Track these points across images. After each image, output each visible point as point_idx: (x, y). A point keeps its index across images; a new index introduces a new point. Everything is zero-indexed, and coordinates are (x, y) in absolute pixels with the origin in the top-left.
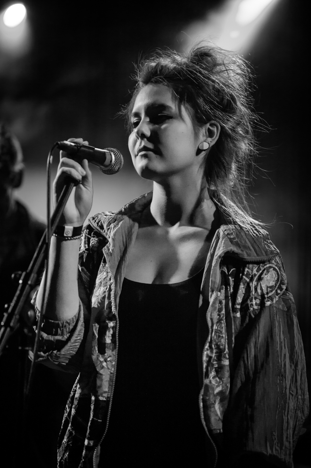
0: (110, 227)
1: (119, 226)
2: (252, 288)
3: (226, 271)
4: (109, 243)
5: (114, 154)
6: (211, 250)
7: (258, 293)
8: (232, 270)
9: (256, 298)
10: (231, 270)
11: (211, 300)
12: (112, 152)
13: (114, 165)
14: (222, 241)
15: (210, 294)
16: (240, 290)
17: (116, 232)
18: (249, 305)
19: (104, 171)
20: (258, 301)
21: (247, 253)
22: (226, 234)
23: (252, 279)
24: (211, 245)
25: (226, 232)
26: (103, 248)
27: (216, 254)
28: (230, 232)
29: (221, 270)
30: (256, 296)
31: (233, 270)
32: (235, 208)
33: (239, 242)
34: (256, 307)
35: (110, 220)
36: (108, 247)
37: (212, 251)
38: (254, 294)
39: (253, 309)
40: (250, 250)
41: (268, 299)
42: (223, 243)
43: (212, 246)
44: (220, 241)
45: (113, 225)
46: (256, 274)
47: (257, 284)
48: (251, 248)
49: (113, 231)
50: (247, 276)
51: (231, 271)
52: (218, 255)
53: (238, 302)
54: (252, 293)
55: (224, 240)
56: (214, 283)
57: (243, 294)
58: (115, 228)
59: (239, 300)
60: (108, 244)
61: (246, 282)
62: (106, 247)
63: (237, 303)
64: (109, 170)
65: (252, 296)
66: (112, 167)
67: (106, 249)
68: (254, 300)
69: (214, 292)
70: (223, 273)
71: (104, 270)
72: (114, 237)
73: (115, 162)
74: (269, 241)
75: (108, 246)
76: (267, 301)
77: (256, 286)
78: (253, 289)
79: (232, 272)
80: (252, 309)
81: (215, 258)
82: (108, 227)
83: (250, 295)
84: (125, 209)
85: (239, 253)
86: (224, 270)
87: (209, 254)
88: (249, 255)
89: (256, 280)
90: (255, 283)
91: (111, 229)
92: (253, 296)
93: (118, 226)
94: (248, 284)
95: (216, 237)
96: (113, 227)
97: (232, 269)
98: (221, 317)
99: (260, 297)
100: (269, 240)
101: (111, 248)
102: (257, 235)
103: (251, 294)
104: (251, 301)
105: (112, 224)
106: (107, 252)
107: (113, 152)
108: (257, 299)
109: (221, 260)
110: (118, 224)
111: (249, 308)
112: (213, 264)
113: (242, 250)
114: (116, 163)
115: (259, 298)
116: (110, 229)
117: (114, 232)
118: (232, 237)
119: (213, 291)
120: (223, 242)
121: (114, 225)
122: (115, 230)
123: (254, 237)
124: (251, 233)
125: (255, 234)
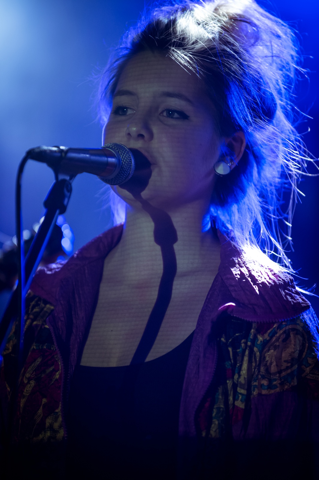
18: (252, 387)
30: (264, 374)
65: (256, 373)
74: (293, 290)
80: (255, 393)
99: (269, 375)
100: (294, 288)
115: (268, 377)
123: (268, 285)
124: (265, 279)
125: (272, 280)
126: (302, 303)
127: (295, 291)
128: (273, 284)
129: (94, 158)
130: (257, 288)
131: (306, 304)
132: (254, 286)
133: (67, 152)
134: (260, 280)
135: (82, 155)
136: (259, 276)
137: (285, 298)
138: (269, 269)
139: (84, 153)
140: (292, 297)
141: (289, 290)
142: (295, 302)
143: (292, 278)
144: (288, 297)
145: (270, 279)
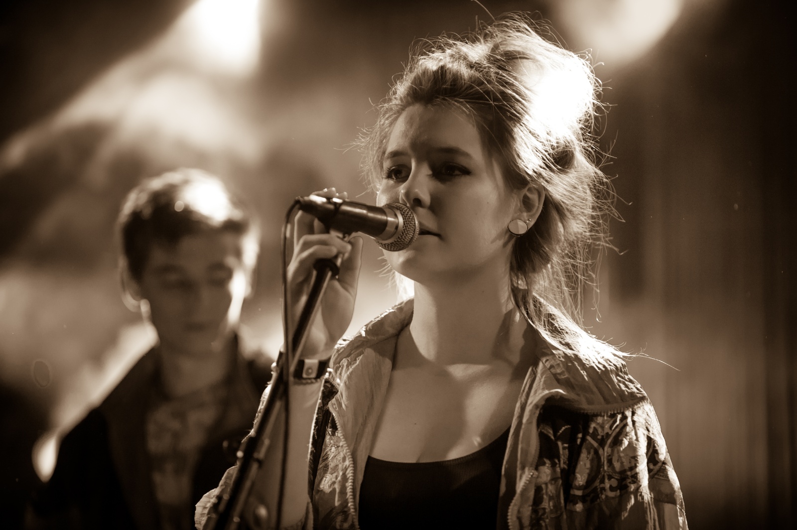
0: (341, 364)
1: (358, 362)
2: (604, 458)
3: (550, 433)
4: (339, 393)
5: (401, 213)
6: (521, 398)
7: (613, 468)
8: (563, 428)
9: (610, 477)
10: (561, 428)
11: (520, 485)
12: (398, 209)
13: (403, 233)
14: (540, 379)
15: (519, 473)
16: (581, 463)
17: (351, 373)
18: (599, 490)
19: (385, 246)
20: (614, 483)
21: (587, 399)
22: (548, 366)
23: (602, 443)
24: (522, 389)
25: (547, 363)
26: (330, 403)
27: (529, 401)
28: (555, 363)
29: (539, 430)
30: (611, 474)
31: (566, 428)
32: (562, 320)
33: (572, 380)
34: (611, 494)
35: (340, 352)
36: (337, 400)
37: (523, 399)
38: (608, 469)
39: (607, 496)
40: (592, 392)
41: (633, 479)
42: (542, 383)
43: (524, 391)
44: (537, 379)
45: (346, 361)
46: (610, 433)
47: (613, 451)
48: (595, 389)
49: (346, 372)
50: (594, 436)
51: (562, 430)
52: (534, 402)
53: (577, 484)
54: (604, 468)
55: (544, 377)
56: (525, 452)
57: (588, 469)
58: (350, 367)
59: (579, 481)
60: (338, 396)
61: (591, 448)
62: (334, 400)
63: (575, 485)
64: (393, 243)
65: (603, 473)
66: (399, 237)
67: (335, 405)
68: (606, 481)
69: (527, 470)
70: (542, 437)
71: (332, 441)
72: (349, 382)
73: (403, 227)
74: (626, 377)
75: (339, 398)
76: (630, 483)
77: (609, 456)
78: (604, 460)
79: (563, 432)
80: (603, 497)
81: (528, 408)
82: (338, 365)
83: (600, 471)
84: (366, 331)
85: (573, 399)
86: (545, 432)
87: (518, 405)
88: (590, 402)
89: (610, 443)
90: (607, 449)
91: (342, 368)
92: (605, 474)
93: (356, 363)
94: (596, 452)
95: (530, 375)
96: (345, 364)
97: (564, 426)
98: (540, 514)
99: (617, 475)
100: (627, 375)
101: (344, 402)
102: (604, 366)
103: (602, 469)
104: (602, 481)
105: (344, 359)
106: (337, 409)
107: (400, 211)
108: (613, 480)
109: (540, 414)
110: (355, 360)
111: (598, 495)
112: (524, 421)
113: (578, 395)
114: (406, 230)
115: (616, 477)
116: (340, 368)
117: (348, 373)
118: (559, 371)
119: (523, 468)
120: (543, 380)
121: (348, 360)
122: (351, 370)
123: (598, 371)
124: (594, 363)
125: (601, 364)
126: (638, 393)
127: (628, 379)
128: (603, 369)
129: (371, 215)
130: (585, 374)
131: (642, 394)
132: (582, 372)
133: (341, 204)
134: (588, 365)
135: (357, 210)
136: (587, 359)
137: (618, 387)
138: (597, 352)
139: (361, 208)
140: (627, 386)
141: (622, 378)
142: (629, 391)
143: (624, 363)
144: (622, 385)
145: (599, 363)
